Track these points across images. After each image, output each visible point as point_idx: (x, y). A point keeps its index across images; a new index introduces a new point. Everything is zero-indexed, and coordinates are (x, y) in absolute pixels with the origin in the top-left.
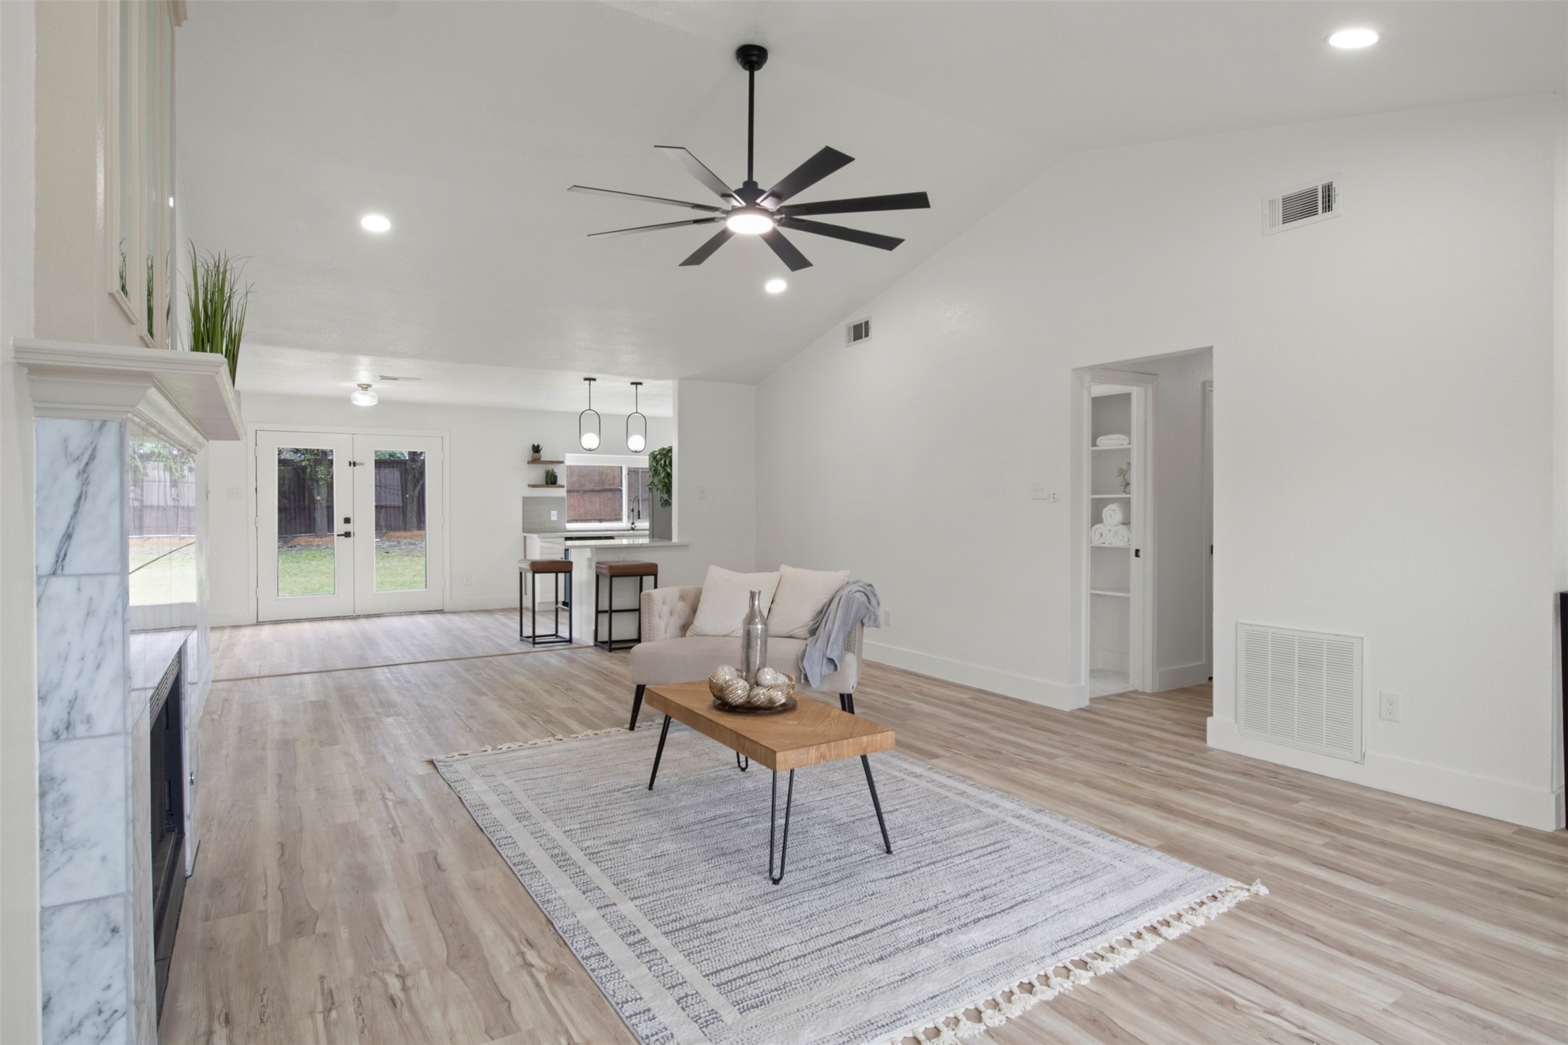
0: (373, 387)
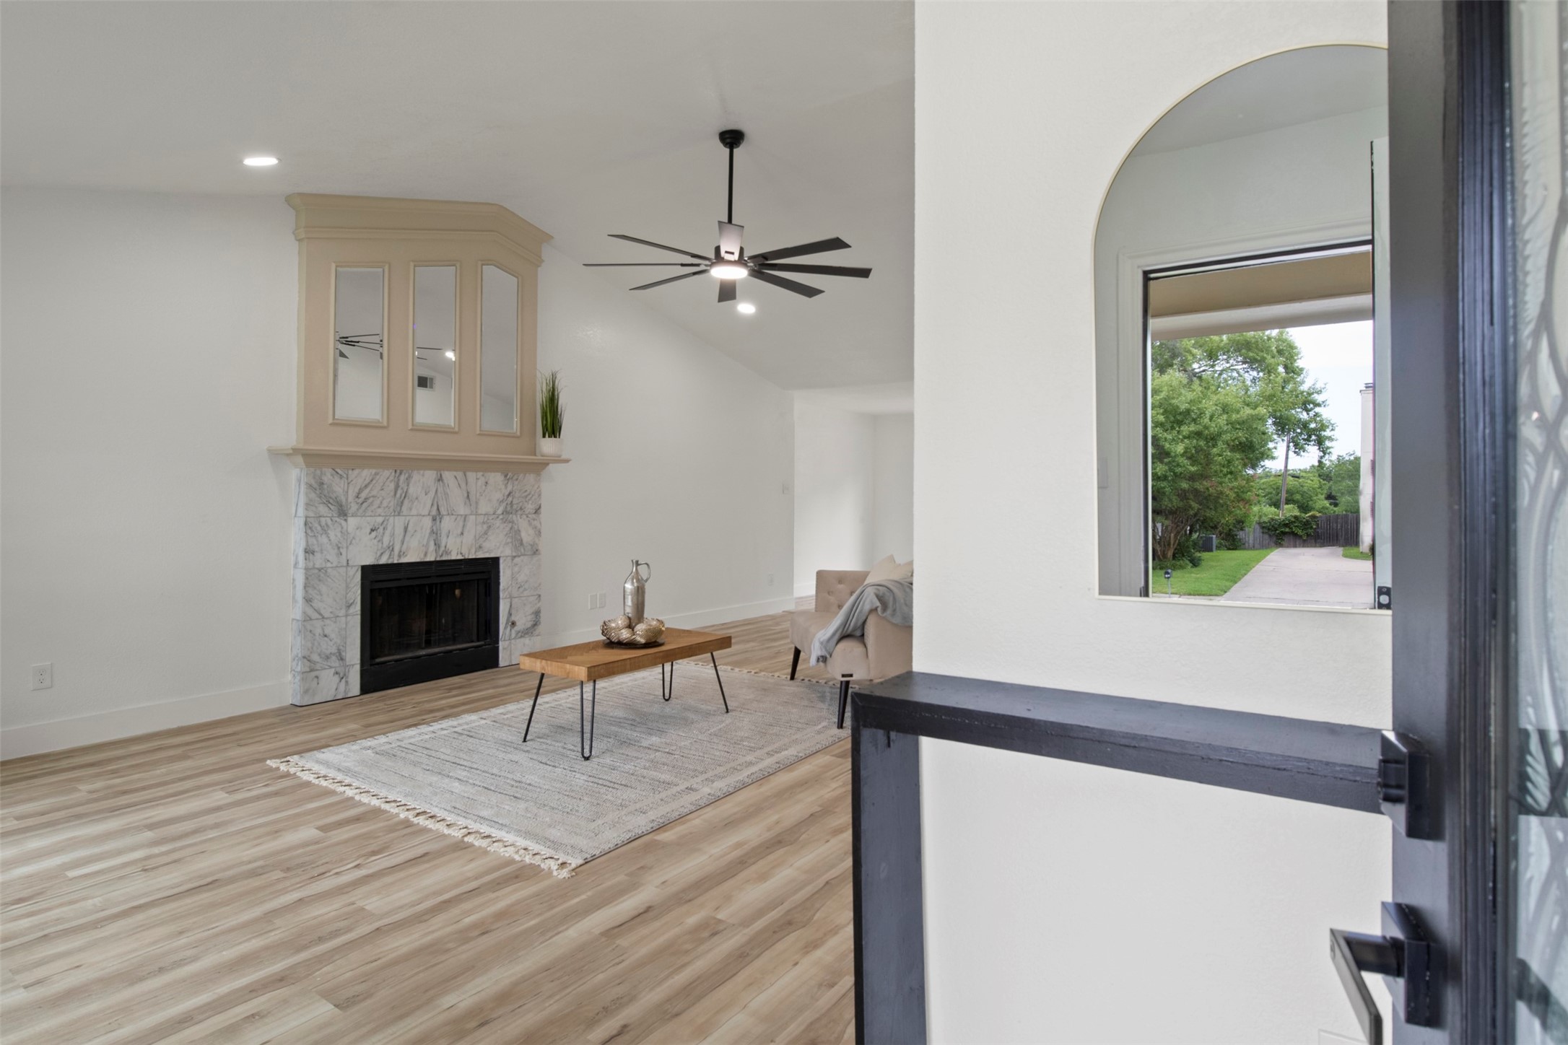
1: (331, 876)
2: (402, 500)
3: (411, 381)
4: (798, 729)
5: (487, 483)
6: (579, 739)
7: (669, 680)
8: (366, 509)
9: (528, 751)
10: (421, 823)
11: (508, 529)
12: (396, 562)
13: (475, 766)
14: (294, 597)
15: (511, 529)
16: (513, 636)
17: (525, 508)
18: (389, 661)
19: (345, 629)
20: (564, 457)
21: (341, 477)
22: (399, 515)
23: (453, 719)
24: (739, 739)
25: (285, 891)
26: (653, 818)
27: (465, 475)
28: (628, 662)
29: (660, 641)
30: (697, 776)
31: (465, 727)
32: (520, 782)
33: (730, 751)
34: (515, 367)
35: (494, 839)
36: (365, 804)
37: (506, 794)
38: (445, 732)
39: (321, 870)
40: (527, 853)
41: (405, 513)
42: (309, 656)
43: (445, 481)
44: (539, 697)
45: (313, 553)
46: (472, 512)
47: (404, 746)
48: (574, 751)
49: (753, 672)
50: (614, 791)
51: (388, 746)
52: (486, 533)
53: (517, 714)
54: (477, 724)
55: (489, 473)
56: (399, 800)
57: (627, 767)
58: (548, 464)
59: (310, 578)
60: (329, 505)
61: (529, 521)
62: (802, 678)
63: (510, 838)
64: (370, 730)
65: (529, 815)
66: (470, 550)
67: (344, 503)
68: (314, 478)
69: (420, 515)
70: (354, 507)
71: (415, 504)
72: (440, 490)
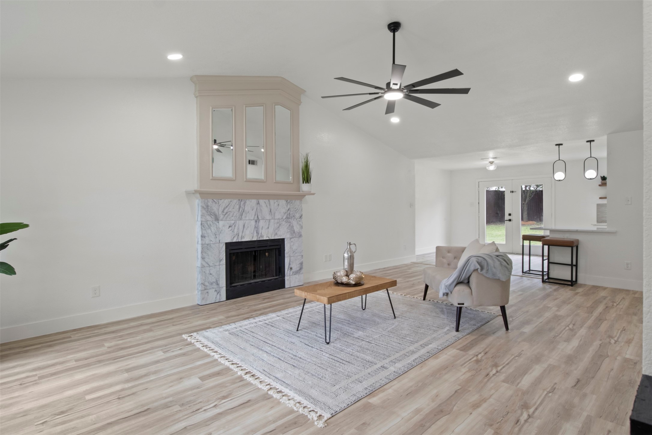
0: (495, 162)
1: (201, 412)
2: (242, 213)
3: (245, 162)
4: (434, 331)
5: (278, 205)
6: (324, 331)
7: (365, 302)
8: (227, 217)
9: (299, 337)
10: (247, 379)
11: (288, 225)
12: (240, 241)
13: (274, 344)
14: (197, 257)
15: (289, 225)
16: (291, 274)
17: (295, 216)
18: (238, 285)
19: (219, 271)
20: (312, 192)
21: (216, 203)
22: (241, 220)
23: (265, 315)
24: (404, 335)
25: (178, 421)
26: (366, 386)
27: (269, 201)
28: (347, 294)
29: (362, 283)
30: (386, 359)
31: (270, 320)
32: (296, 356)
33: (400, 343)
34: (290, 153)
35: (283, 394)
36: (223, 364)
37: (289, 364)
38: (261, 323)
39: (198, 407)
40: (300, 406)
41: (243, 219)
42: (204, 283)
43: (261, 204)
44: (305, 305)
45: (205, 237)
46: (272, 218)
47: (242, 330)
48: (321, 338)
49: (403, 295)
50: (343, 365)
51: (235, 330)
52: (278, 227)
53: (293, 314)
54: (275, 319)
55: (280, 200)
56: (238, 363)
57: (348, 350)
58: (305, 196)
59: (204, 248)
60: (211, 216)
61: (297, 222)
62: (429, 299)
63: (291, 394)
64: (229, 320)
65: (300, 379)
66: (272, 236)
67: (217, 215)
68: (205, 204)
69: (250, 220)
70: (222, 217)
71: (248, 215)
72: (258, 208)
